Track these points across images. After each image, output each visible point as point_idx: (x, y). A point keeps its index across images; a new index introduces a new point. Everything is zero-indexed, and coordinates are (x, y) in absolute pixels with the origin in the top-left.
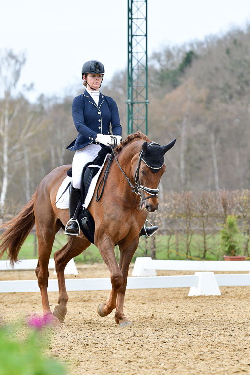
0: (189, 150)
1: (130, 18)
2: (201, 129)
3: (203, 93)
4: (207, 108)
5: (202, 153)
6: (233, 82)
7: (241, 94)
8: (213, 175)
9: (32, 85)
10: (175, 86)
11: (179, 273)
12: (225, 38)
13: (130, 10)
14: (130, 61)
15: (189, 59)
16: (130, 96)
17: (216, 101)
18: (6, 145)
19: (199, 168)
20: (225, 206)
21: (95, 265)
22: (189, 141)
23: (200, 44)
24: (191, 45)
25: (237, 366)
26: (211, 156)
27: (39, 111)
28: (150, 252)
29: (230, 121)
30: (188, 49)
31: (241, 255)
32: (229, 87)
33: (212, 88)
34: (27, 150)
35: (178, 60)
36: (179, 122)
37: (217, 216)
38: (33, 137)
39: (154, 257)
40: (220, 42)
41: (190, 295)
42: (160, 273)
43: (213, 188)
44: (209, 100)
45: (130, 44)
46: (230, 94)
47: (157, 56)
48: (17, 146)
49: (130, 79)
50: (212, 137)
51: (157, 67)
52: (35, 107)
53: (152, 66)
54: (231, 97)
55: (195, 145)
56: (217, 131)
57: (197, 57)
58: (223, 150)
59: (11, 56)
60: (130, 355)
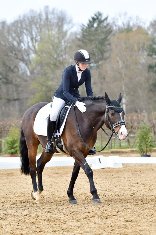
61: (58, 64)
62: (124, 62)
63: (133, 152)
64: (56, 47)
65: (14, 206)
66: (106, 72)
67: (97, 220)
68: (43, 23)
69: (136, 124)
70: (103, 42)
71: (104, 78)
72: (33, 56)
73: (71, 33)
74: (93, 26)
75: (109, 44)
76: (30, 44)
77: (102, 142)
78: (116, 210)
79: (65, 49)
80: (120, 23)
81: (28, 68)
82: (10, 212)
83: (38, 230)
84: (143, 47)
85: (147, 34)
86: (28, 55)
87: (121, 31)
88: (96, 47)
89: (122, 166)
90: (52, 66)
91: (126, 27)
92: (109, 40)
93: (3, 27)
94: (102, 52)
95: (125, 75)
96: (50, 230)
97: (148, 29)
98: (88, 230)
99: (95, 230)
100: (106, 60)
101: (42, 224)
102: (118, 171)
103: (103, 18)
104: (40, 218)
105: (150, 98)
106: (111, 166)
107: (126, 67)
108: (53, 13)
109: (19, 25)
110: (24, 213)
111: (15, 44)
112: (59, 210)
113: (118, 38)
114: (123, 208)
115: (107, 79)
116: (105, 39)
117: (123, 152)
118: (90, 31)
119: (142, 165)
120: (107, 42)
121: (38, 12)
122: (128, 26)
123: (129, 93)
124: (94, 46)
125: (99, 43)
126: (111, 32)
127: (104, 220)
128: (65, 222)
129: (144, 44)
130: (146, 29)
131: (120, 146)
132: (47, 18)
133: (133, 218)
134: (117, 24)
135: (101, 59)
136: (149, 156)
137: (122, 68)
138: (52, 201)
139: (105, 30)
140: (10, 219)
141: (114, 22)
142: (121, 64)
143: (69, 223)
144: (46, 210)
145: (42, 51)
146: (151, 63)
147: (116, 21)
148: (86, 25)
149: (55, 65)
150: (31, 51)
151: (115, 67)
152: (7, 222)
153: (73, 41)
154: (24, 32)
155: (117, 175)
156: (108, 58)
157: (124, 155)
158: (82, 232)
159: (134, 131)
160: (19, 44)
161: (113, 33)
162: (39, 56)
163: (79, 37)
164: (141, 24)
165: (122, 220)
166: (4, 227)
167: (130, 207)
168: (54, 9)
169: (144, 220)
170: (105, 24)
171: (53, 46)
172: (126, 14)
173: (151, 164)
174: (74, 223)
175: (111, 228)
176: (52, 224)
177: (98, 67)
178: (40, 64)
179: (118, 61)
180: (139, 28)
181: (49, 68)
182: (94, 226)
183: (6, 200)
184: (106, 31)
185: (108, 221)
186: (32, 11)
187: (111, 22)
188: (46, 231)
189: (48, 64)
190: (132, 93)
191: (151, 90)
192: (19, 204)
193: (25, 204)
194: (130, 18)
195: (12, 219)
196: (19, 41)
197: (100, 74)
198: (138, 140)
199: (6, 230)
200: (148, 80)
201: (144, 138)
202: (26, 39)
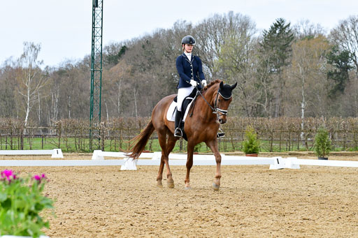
0: (122, 96)
1: (93, 27)
2: (128, 86)
3: (130, 68)
4: (132, 75)
5: (129, 98)
6: (146, 62)
7: (149, 68)
8: (135, 110)
9: (42, 61)
10: (116, 64)
11: (116, 158)
12: (142, 40)
13: (93, 23)
14: (93, 49)
15: (124, 50)
16: (93, 67)
17: (137, 71)
18: (29, 92)
19: (128, 106)
20: (140, 125)
21: (73, 153)
22: (123, 92)
23: (129, 43)
24: (125, 43)
25: (144, 206)
26: (134, 100)
27: (46, 75)
28: (101, 148)
29: (143, 82)
30: (123, 45)
31: (148, 150)
32: (144, 65)
33: (134, 65)
34: (39, 94)
35: (118, 50)
36: (117, 82)
37: (137, 129)
38: (42, 88)
39: (103, 150)
40: (139, 42)
41: (121, 169)
42: (106, 158)
43: (134, 116)
44: (133, 71)
45: (93, 41)
46: (145, 69)
47: (107, 48)
48: (34, 92)
49: (93, 58)
50: (135, 90)
51: (107, 53)
52: (43, 72)
53: (105, 53)
54: (145, 70)
55: (126, 94)
56: (137, 87)
57: (128, 49)
58: (140, 96)
59: (33, 46)
60: (89, 199)
61: (239, 67)
62: (304, 68)
63: (310, 154)
64: (239, 51)
65: (193, 200)
66: (286, 77)
67: (274, 217)
68: (227, 27)
69: (314, 128)
70: (284, 48)
71: (284, 83)
72: (215, 58)
73: (254, 39)
74: (275, 32)
75: (290, 51)
76: (214, 48)
77: (280, 144)
78: (294, 209)
79: (248, 54)
80: (302, 31)
81: (211, 70)
82: (190, 205)
83: (217, 223)
84: (323, 55)
85: (328, 42)
86: (211, 57)
87: (302, 38)
88: (277, 53)
89: (299, 168)
90: (234, 70)
91: (308, 34)
92: (291, 46)
93: (188, 30)
94: (283, 58)
95: (305, 81)
96: (229, 224)
97: (329, 37)
98: (266, 226)
99: (272, 226)
100: (286, 65)
101: (220, 219)
102: (296, 172)
103: (284, 26)
104: (219, 212)
105: (329, 104)
106: (289, 167)
107: (307, 73)
108: (237, 18)
109: (204, 29)
110: (203, 207)
111: (200, 47)
112: (237, 205)
113: (299, 45)
114: (300, 207)
115: (286, 84)
116: (287, 45)
117: (301, 155)
118: (271, 37)
119: (319, 167)
120: (288, 49)
121: (223, 16)
122: (310, 33)
123: (308, 98)
124: (274, 51)
125: (281, 49)
126: (293, 38)
127: (282, 217)
128: (243, 218)
129: (325, 51)
130: (327, 37)
131: (298, 148)
132: (231, 23)
133: (310, 217)
134: (298, 31)
135: (282, 64)
136: (327, 159)
137: (302, 74)
138: (231, 197)
139: (286, 36)
140: (190, 212)
141: (296, 29)
142: (301, 70)
143: (247, 219)
144: (225, 205)
145: (224, 55)
146: (330, 70)
147: (298, 28)
148: (268, 31)
149: (237, 68)
150: (214, 54)
151: (295, 72)
152: (186, 214)
153: (255, 46)
154: (208, 36)
155: (295, 176)
156: (289, 63)
157: (301, 157)
158: (259, 228)
159: (313, 134)
160: (203, 47)
161: (294, 40)
162: (222, 59)
163: (261, 42)
164: (322, 32)
165: (299, 218)
166: (184, 219)
167: (308, 206)
168: (238, 15)
169: (321, 219)
170: (287, 31)
171: (235, 50)
172: (307, 22)
173: (328, 167)
174: (252, 219)
175: (289, 225)
176: (231, 219)
177: (279, 72)
178: (223, 67)
179: (298, 67)
180: (321, 36)
181: (231, 71)
182: (272, 222)
183: (186, 195)
184: (288, 38)
185: (286, 219)
186: (217, 16)
187: (293, 29)
188: (225, 225)
189: (230, 67)
190: (311, 99)
191: (330, 96)
192: (198, 198)
193: (204, 199)
194: (312, 26)
195: (192, 212)
196: (202, 44)
197: (280, 79)
198: (316, 143)
199: (185, 223)
200: (327, 87)
201: (322, 141)
202: (210, 42)
